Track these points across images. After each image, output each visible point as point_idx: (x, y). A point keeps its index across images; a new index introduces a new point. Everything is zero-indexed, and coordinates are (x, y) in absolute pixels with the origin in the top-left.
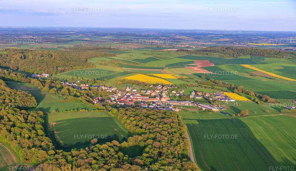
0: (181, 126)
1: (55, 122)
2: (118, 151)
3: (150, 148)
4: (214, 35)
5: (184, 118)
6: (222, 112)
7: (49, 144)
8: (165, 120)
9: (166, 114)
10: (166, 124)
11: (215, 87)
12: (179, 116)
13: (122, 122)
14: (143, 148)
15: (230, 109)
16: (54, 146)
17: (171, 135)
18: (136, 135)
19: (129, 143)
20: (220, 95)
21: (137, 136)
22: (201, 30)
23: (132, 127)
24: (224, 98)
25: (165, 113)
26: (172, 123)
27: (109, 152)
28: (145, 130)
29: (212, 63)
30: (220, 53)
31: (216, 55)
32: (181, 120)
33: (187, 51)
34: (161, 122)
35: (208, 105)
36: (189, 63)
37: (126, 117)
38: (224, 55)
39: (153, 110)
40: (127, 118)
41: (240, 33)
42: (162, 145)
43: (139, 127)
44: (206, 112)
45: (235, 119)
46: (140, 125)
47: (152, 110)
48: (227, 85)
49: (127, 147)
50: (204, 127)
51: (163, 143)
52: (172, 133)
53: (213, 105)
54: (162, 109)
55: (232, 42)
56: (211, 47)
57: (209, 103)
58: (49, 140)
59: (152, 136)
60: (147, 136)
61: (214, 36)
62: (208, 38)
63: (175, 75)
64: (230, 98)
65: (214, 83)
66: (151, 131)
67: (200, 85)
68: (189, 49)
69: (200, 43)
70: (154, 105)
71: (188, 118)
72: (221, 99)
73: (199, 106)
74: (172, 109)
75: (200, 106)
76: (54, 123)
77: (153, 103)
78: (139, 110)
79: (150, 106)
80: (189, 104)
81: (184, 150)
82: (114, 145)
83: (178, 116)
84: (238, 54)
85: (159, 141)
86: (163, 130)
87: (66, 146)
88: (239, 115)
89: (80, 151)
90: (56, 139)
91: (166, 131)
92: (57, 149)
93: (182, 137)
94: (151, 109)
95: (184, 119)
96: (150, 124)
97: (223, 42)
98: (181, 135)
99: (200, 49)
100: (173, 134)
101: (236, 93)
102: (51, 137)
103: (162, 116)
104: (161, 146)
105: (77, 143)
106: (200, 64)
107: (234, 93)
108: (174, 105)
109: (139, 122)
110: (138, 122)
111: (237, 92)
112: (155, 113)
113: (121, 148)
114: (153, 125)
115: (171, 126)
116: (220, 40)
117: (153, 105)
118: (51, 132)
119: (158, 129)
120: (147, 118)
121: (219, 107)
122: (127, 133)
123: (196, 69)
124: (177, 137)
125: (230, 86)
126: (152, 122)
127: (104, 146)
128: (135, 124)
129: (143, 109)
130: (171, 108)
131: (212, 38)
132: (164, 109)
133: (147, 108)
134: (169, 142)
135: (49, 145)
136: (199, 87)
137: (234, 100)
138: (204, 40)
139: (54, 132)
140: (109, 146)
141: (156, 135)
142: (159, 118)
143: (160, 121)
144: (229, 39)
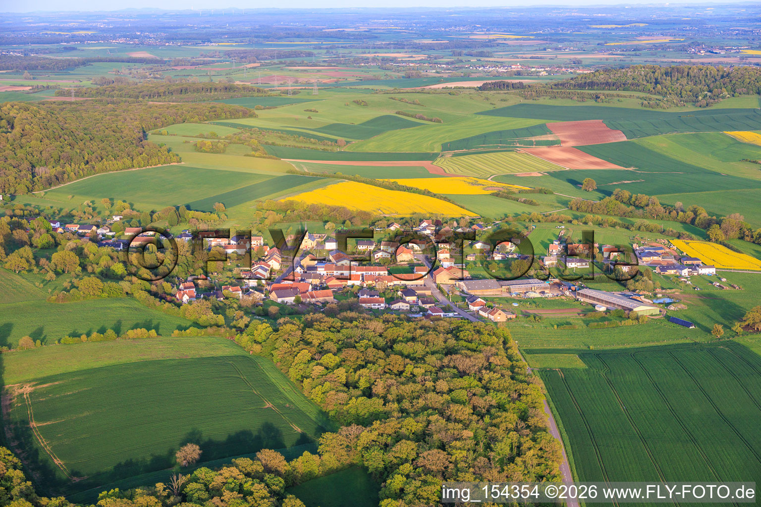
0: (521, 382)
1: (30, 382)
2: (282, 491)
3: (407, 476)
4: (614, 26)
5: (529, 347)
6: (671, 319)
7: (11, 472)
8: (460, 361)
9: (461, 335)
10: (462, 374)
11: (638, 221)
12: (512, 343)
13: (293, 373)
14: (381, 474)
15: (700, 303)
16: (29, 483)
17: (487, 419)
18: (349, 424)
19: (326, 456)
20: (659, 252)
21: (354, 429)
22: (565, 9)
23: (333, 392)
24: (674, 261)
25: (455, 332)
26: (486, 369)
27: (249, 498)
28: (384, 405)
29: (618, 129)
30: (643, 91)
31: (631, 100)
32: (521, 357)
33: (521, 86)
34: (441, 368)
35: (616, 293)
36: (531, 131)
37: (305, 354)
38: (660, 97)
39: (409, 320)
40: (312, 359)
41: (709, 12)
42: (456, 463)
43: (359, 392)
44: (609, 320)
45: (723, 344)
46: (363, 384)
47: (406, 323)
48: (681, 213)
49: (317, 472)
50: (609, 382)
51: (458, 455)
52: (488, 411)
53: (634, 291)
54: (442, 314)
55: (683, 49)
56: (606, 70)
57: (616, 286)
58: (10, 458)
59: (413, 425)
60: (391, 425)
61: (613, 29)
62: (593, 35)
63: (481, 181)
64: (695, 262)
65: (632, 208)
66: (406, 404)
67: (578, 214)
68: (525, 82)
69: (566, 56)
70: (408, 298)
71: (546, 347)
72: (664, 269)
73: (582, 299)
74: (481, 313)
75: (586, 296)
76: (28, 389)
77: (408, 291)
78: (355, 323)
79: (396, 306)
80: (543, 293)
81: (542, 477)
82: (268, 470)
83: (505, 343)
84: (710, 91)
85: (442, 447)
86: (455, 401)
87: (76, 479)
88: (737, 327)
89: (131, 498)
90: (37, 452)
91: (463, 403)
92: (41, 494)
93: (528, 427)
94: (402, 316)
95: (529, 352)
96: (403, 379)
97: (650, 49)
98: (524, 417)
99: (565, 77)
100: (492, 417)
101: (717, 241)
102: (16, 443)
103: (445, 342)
104: (451, 466)
105: (119, 466)
106: (572, 137)
107: (710, 240)
108: (485, 299)
109: (358, 373)
110: (355, 371)
111: (722, 238)
112: (419, 332)
113: (295, 477)
114: (414, 382)
115: (483, 382)
116: (636, 43)
117: (405, 301)
118: (16, 423)
119: (433, 399)
120: (388, 356)
121: (658, 298)
122: (313, 417)
123: (556, 153)
124: (510, 426)
125: (691, 215)
126: (410, 368)
127: (227, 475)
128: (344, 380)
129: (371, 320)
130: (476, 308)
131: (606, 36)
132: (451, 314)
133: (386, 316)
134: (481, 448)
135: (10, 479)
136: (575, 222)
137: (712, 271)
138: (580, 45)
139: (28, 423)
140: (248, 475)
141: (429, 422)
142: (433, 353)
143: (438, 364)
144: (672, 38)
